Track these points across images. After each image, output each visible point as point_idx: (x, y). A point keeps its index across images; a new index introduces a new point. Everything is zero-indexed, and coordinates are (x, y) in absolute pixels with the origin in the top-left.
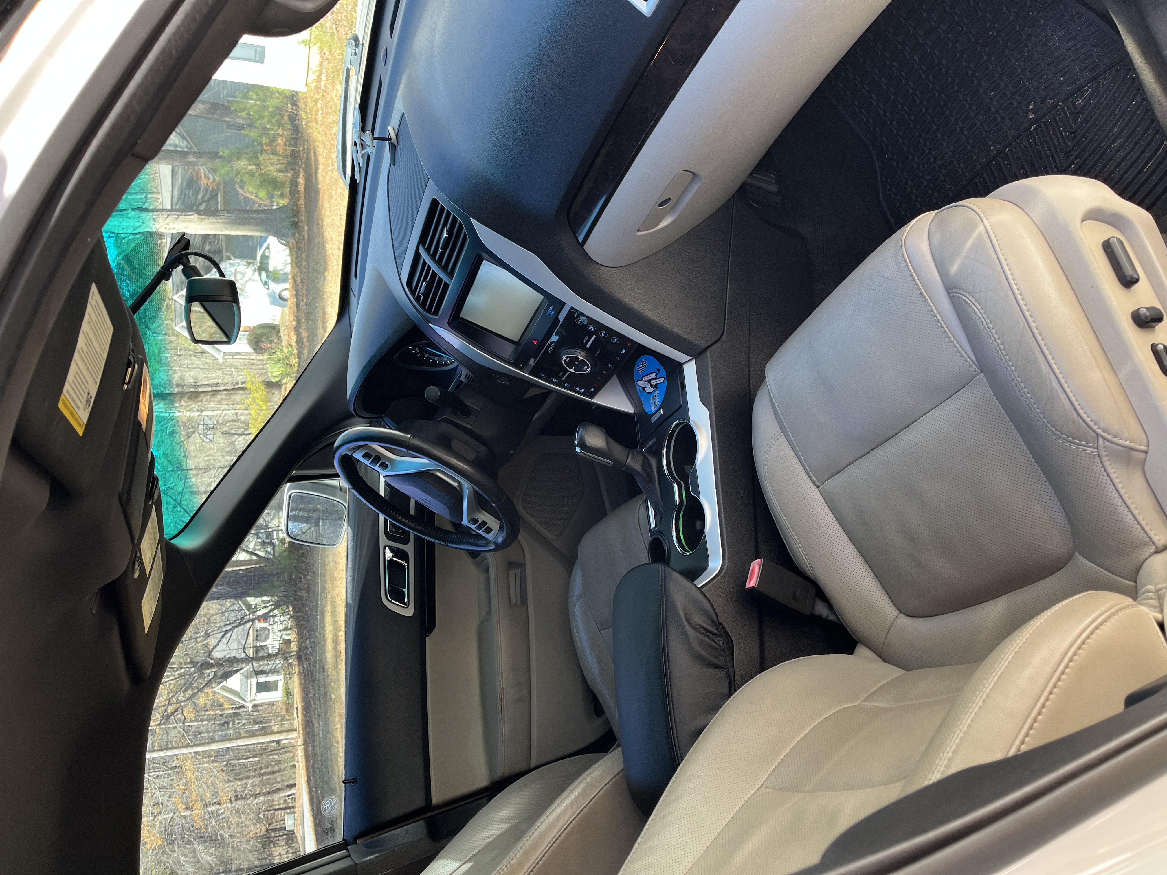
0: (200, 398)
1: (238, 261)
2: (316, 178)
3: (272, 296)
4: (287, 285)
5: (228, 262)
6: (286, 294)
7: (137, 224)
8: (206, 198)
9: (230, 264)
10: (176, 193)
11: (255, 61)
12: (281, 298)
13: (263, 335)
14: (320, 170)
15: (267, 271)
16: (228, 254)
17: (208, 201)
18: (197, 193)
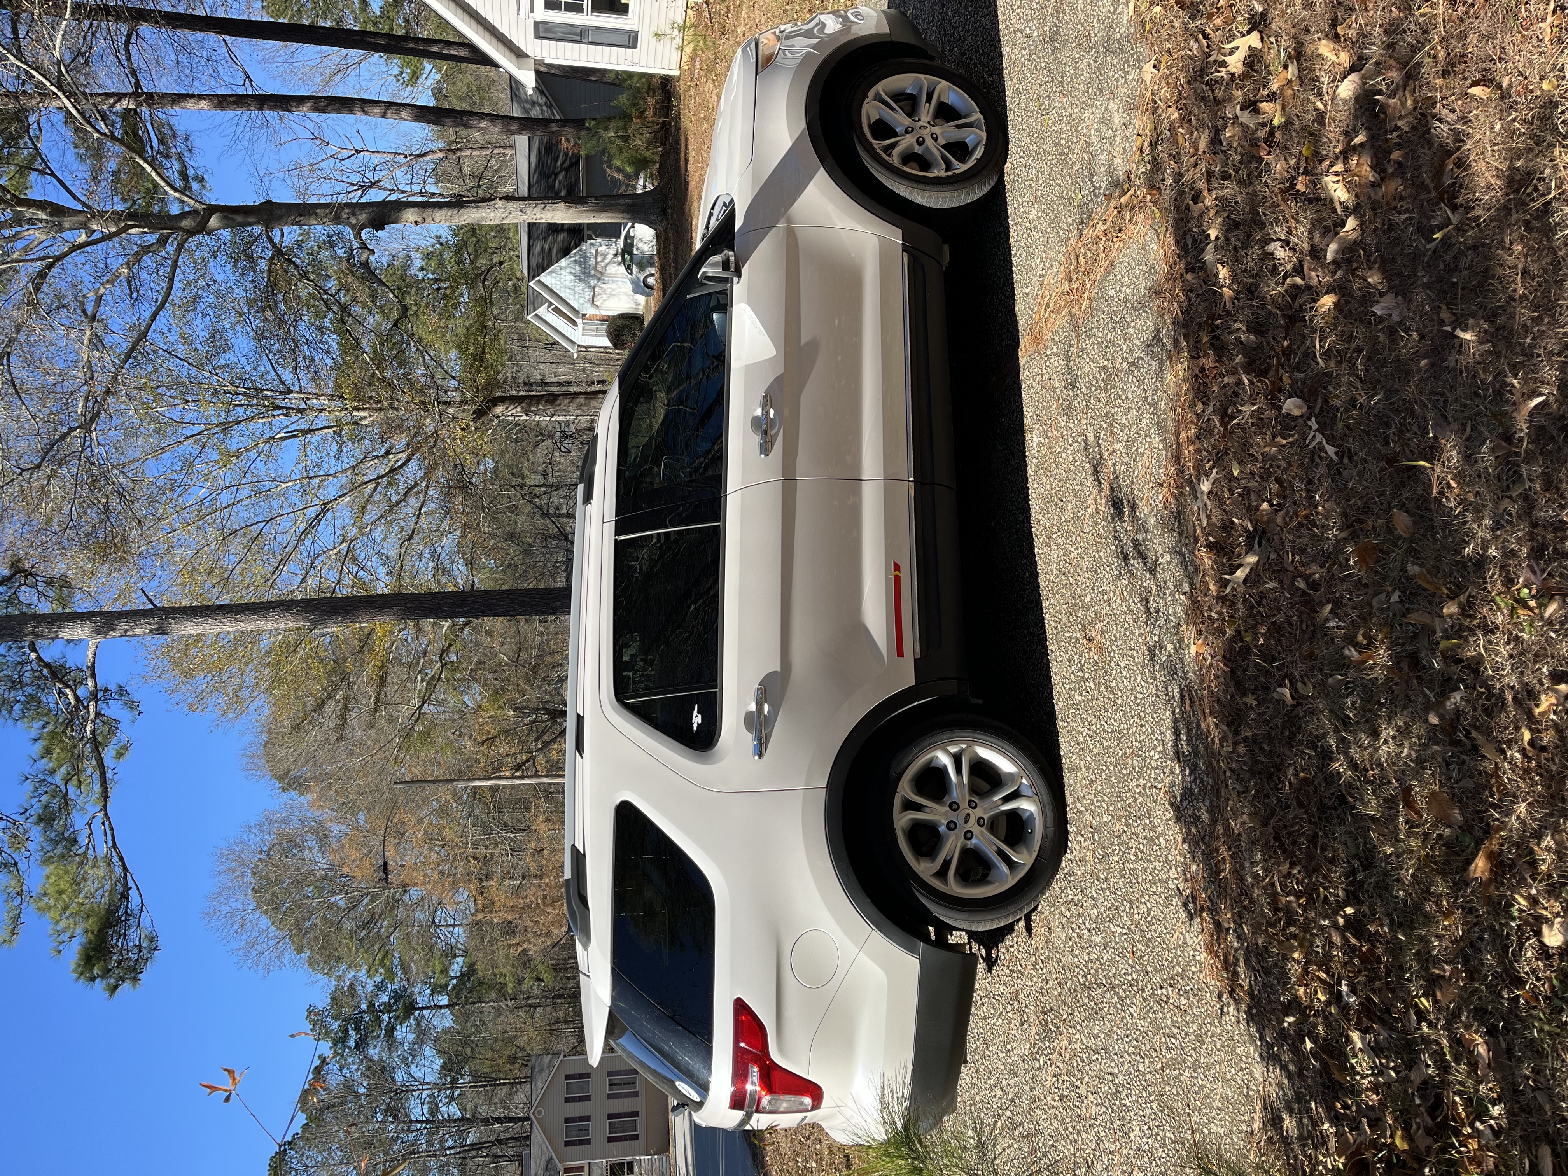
0: (558, 402)
1: (599, 240)
2: (686, 170)
3: (635, 283)
4: (653, 270)
5: (589, 242)
6: (651, 281)
7: (504, 215)
8: (566, 165)
9: (592, 244)
10: (533, 159)
11: (628, 47)
12: (646, 285)
13: (625, 327)
14: (690, 166)
15: (631, 254)
16: (590, 232)
17: (567, 169)
18: (555, 160)
